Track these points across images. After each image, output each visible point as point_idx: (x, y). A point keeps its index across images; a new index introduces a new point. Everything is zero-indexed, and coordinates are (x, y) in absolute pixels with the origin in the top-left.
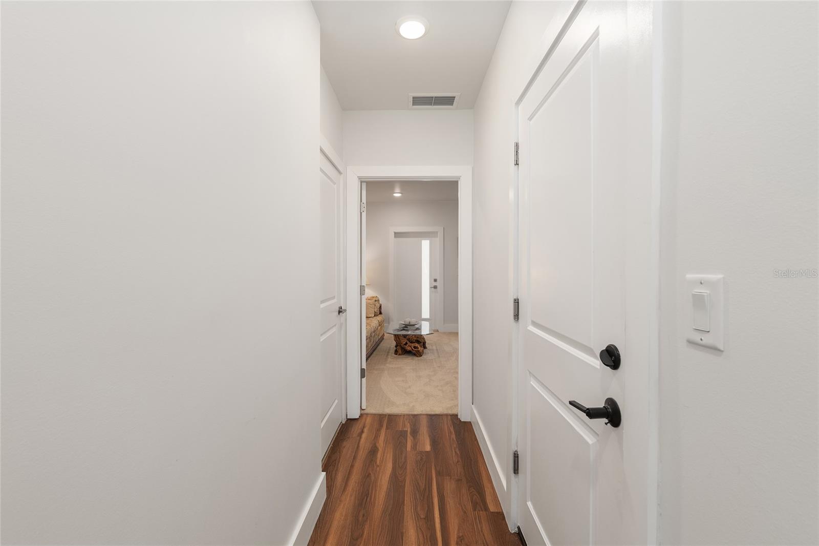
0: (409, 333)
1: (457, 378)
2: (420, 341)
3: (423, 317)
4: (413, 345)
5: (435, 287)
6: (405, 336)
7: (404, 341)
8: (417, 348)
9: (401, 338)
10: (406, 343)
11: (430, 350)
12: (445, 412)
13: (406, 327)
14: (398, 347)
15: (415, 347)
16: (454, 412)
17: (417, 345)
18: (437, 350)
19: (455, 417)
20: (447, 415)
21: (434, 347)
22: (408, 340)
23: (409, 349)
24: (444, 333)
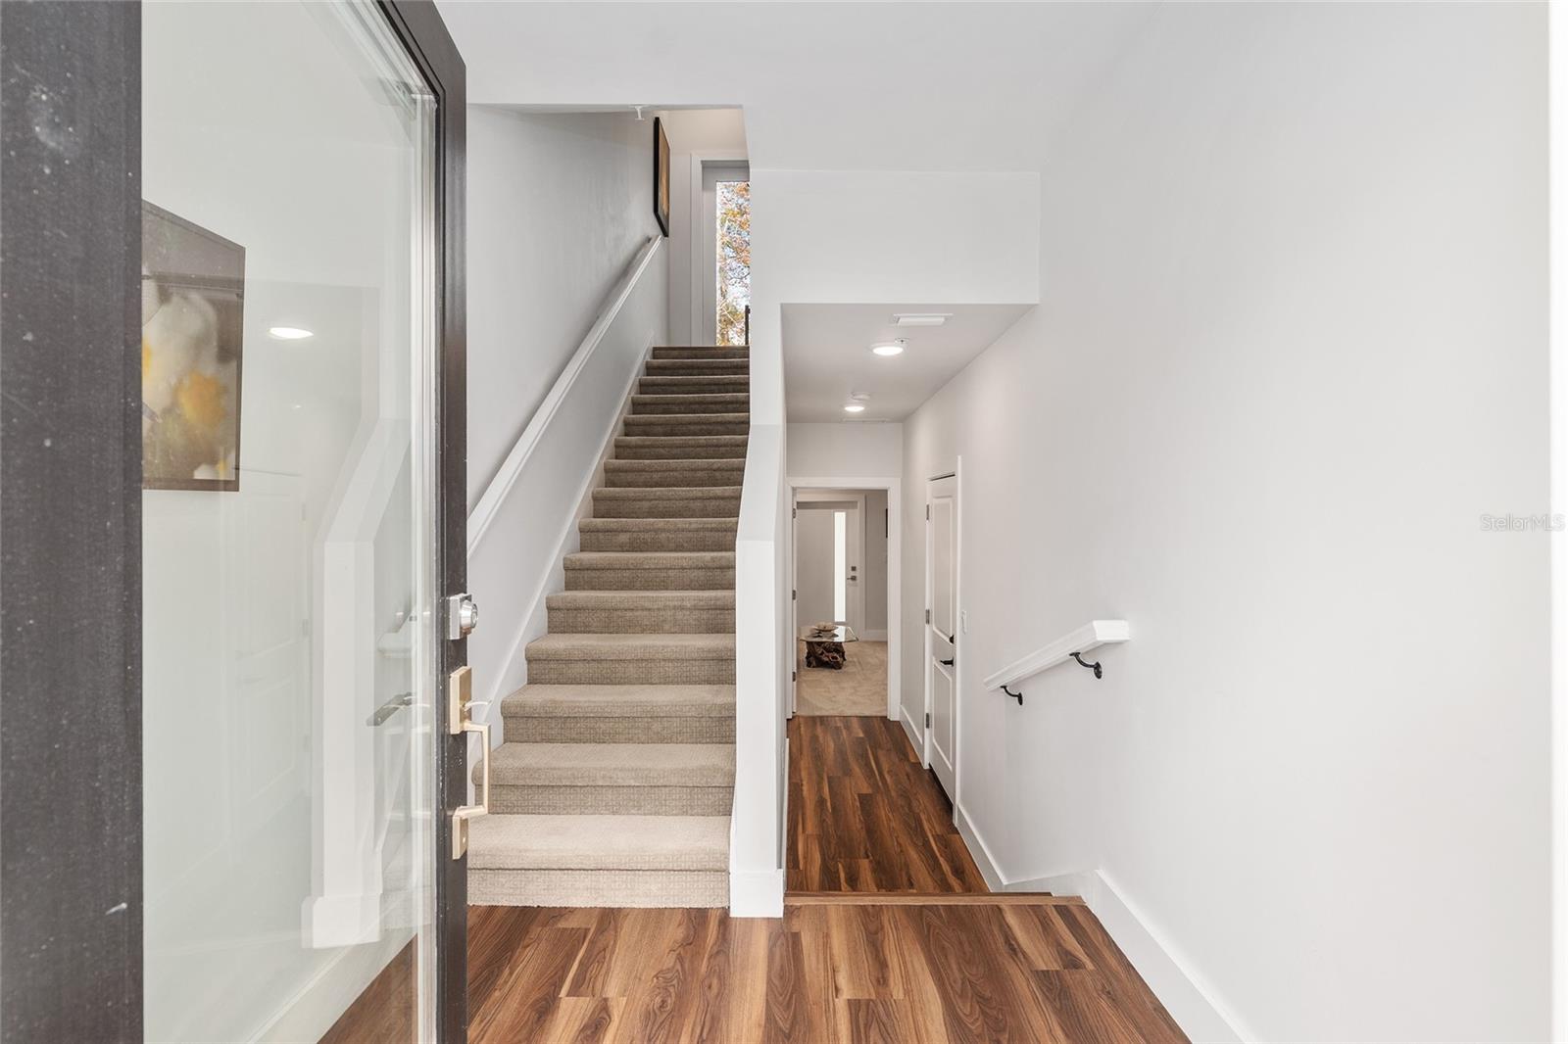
0: (824, 640)
1: (886, 690)
2: (838, 648)
3: (836, 620)
4: (830, 654)
5: (854, 578)
6: (819, 644)
7: (819, 650)
8: (836, 658)
9: (815, 646)
10: (823, 653)
11: (850, 662)
12: (874, 714)
13: (820, 632)
14: (811, 658)
15: (833, 658)
16: (883, 714)
17: (835, 655)
18: (860, 663)
19: (884, 719)
20: (876, 717)
21: (855, 660)
22: (825, 648)
23: (826, 659)
24: (866, 642)
